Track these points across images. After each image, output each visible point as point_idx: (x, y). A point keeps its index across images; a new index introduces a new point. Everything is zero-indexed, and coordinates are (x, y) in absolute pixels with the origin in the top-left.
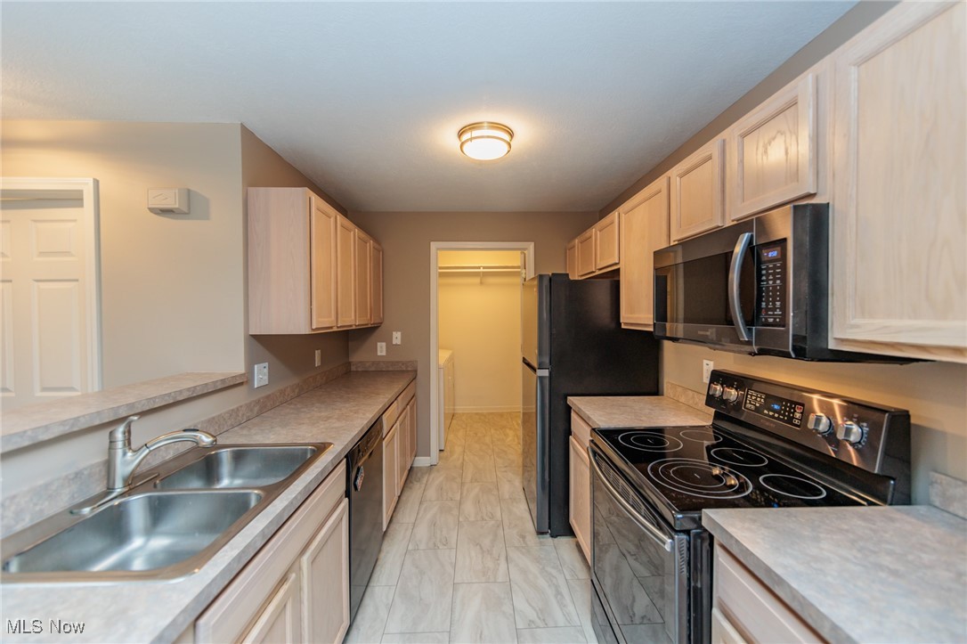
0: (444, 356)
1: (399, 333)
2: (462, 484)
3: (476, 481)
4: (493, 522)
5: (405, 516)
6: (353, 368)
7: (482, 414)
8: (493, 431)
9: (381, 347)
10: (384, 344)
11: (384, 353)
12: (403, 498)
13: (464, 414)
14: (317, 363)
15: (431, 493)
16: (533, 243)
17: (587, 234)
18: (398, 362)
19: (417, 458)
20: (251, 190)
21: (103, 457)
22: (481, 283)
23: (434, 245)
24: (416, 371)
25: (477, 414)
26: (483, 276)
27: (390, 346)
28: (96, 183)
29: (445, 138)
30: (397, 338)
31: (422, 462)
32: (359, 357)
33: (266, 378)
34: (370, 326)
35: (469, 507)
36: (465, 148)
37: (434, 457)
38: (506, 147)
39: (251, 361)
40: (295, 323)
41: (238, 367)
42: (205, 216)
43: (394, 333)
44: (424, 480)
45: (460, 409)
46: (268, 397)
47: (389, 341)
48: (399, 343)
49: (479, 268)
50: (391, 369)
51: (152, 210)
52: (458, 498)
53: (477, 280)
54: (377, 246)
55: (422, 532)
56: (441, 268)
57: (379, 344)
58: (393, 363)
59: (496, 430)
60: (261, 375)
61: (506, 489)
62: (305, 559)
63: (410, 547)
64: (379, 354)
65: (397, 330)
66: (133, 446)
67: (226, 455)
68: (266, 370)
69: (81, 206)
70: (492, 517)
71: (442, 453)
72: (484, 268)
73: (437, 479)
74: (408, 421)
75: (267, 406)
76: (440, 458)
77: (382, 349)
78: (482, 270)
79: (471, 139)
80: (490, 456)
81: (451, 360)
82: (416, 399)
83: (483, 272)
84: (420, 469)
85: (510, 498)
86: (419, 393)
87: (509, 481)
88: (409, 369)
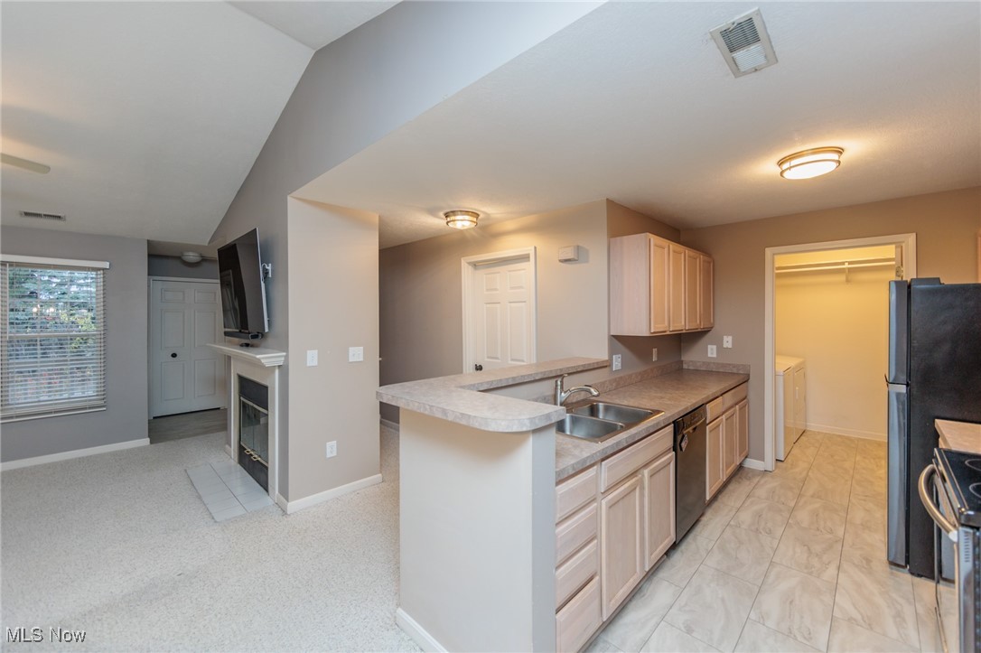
0: (784, 363)
1: (730, 338)
2: (800, 496)
3: (819, 497)
4: (830, 536)
5: (731, 500)
6: (685, 366)
7: (848, 438)
8: (859, 458)
9: (712, 349)
10: (715, 347)
11: (715, 355)
12: (731, 487)
13: (818, 432)
14: (655, 359)
15: (762, 492)
16: (914, 234)
18: (730, 365)
19: (748, 459)
20: (612, 239)
21: (553, 393)
22: (848, 281)
23: (769, 251)
24: (749, 375)
25: (840, 436)
26: (851, 273)
27: (720, 349)
28: (535, 248)
30: (728, 342)
31: (754, 464)
32: (692, 357)
33: (620, 365)
34: (699, 330)
35: (803, 516)
36: (787, 174)
37: (768, 464)
38: (833, 165)
39: (612, 352)
40: (640, 329)
41: (601, 354)
43: (725, 337)
44: (755, 480)
45: (814, 425)
46: (621, 378)
47: (719, 343)
48: (730, 346)
49: (843, 263)
50: (721, 370)
51: (561, 261)
52: (792, 504)
53: (842, 278)
54: (706, 258)
55: (746, 517)
57: (709, 346)
58: (724, 365)
59: (864, 457)
60: (617, 363)
61: (858, 516)
62: (646, 472)
63: (732, 523)
64: (709, 355)
65: (728, 335)
66: (565, 389)
67: (601, 406)
68: (621, 359)
69: (529, 261)
70: (831, 532)
71: (779, 464)
72: (850, 263)
73: (770, 484)
74: (736, 419)
75: (620, 384)
76: (776, 467)
77: (712, 352)
78: (846, 266)
79: (790, 168)
80: (847, 481)
81: (800, 368)
82: (748, 402)
83: (849, 269)
84: (753, 470)
85: (862, 525)
86: (752, 396)
87: (868, 511)
88: (741, 372)
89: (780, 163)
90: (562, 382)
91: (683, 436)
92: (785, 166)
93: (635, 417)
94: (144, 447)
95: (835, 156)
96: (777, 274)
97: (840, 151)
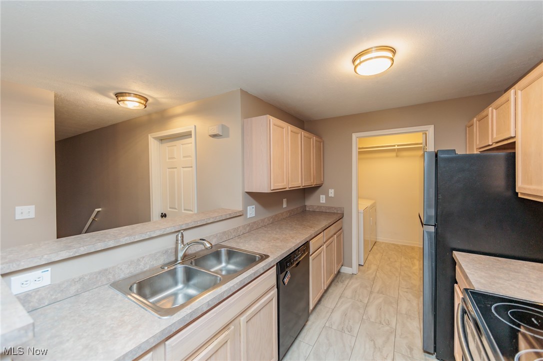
0: (365, 204)
1: (333, 190)
2: (371, 292)
3: (382, 293)
4: (387, 328)
5: (329, 303)
6: (307, 209)
7: (397, 246)
8: (403, 259)
9: (323, 198)
10: (324, 196)
11: (324, 202)
12: (330, 290)
13: (383, 243)
14: (285, 205)
15: (348, 293)
16: (433, 126)
17: (484, 114)
18: (332, 207)
19: (343, 267)
20: (245, 120)
22: (397, 156)
23: (354, 135)
24: (343, 214)
25: (393, 244)
26: (398, 151)
27: (327, 197)
28: (195, 126)
29: (344, 66)
30: (331, 193)
31: (346, 270)
32: (310, 202)
33: (254, 213)
34: (313, 186)
35: (372, 311)
36: (358, 70)
37: (354, 269)
38: (389, 62)
39: (246, 204)
40: (264, 188)
41: (238, 207)
42: (228, 136)
43: (330, 190)
44: (346, 282)
45: (381, 239)
46: (255, 222)
47: (327, 194)
48: (333, 196)
49: (394, 146)
50: (328, 211)
51: (210, 136)
52: (366, 302)
53: (394, 154)
54: (318, 139)
55: (337, 316)
56: (359, 148)
57: (321, 196)
58: (329, 208)
59: (406, 259)
60: (251, 212)
61: (404, 306)
62: (243, 319)
63: (327, 325)
64: (321, 202)
65: (332, 188)
68: (254, 209)
69: (191, 137)
70: (388, 324)
71: (361, 267)
72: (398, 146)
73: (355, 284)
74: (335, 244)
75: (254, 228)
76: (359, 270)
77: (323, 199)
78: (396, 147)
79: (361, 62)
80: (397, 277)
81: (373, 206)
82: (343, 231)
83: (398, 149)
84: (345, 274)
85: (406, 314)
86: (345, 227)
87: (409, 301)
88: (339, 212)
89: (354, 61)
90: (182, 236)
91: (287, 272)
92: (357, 62)
93: (251, 260)
95: (391, 55)
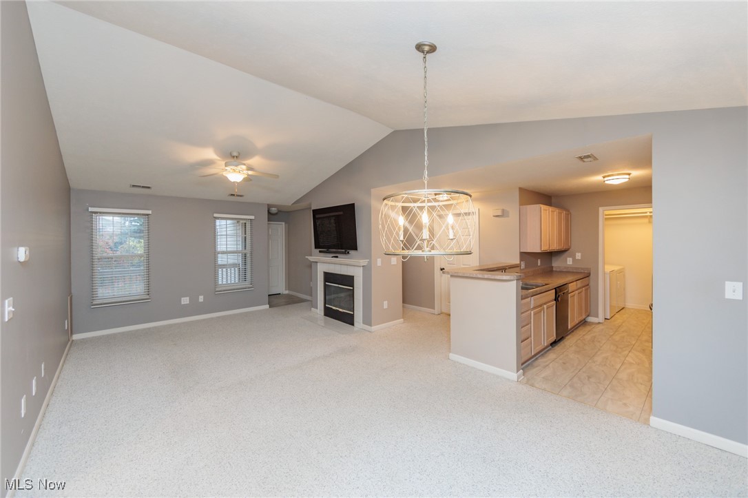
0: (609, 268)
1: (580, 254)
2: (616, 331)
3: (626, 332)
4: (628, 343)
6: (554, 269)
10: (571, 259)
11: (571, 263)
12: (580, 328)
13: (632, 308)
14: (539, 263)
15: (596, 330)
18: (579, 268)
20: (521, 207)
23: (601, 209)
24: (590, 273)
27: (574, 260)
28: (479, 209)
29: (595, 179)
30: (578, 256)
31: (590, 319)
32: (557, 264)
34: (563, 250)
35: (616, 338)
37: (601, 319)
39: (521, 260)
40: (536, 250)
41: (518, 262)
42: (508, 216)
43: (577, 253)
44: (592, 327)
45: (630, 305)
46: (526, 272)
47: (573, 257)
48: (580, 258)
50: (574, 271)
51: (494, 216)
52: (612, 334)
53: (646, 221)
54: (567, 213)
57: (568, 259)
58: (576, 268)
60: (523, 266)
62: (545, 306)
63: (581, 339)
64: (568, 263)
65: (579, 252)
68: (526, 263)
71: (607, 320)
73: (601, 327)
74: (583, 293)
76: (605, 321)
77: (570, 261)
81: (621, 271)
82: (589, 286)
84: (592, 323)
86: (592, 284)
88: (585, 271)
89: (604, 177)
91: (559, 296)
92: (606, 179)
94: (266, 310)
95: (627, 176)
96: (606, 218)
97: (629, 174)
